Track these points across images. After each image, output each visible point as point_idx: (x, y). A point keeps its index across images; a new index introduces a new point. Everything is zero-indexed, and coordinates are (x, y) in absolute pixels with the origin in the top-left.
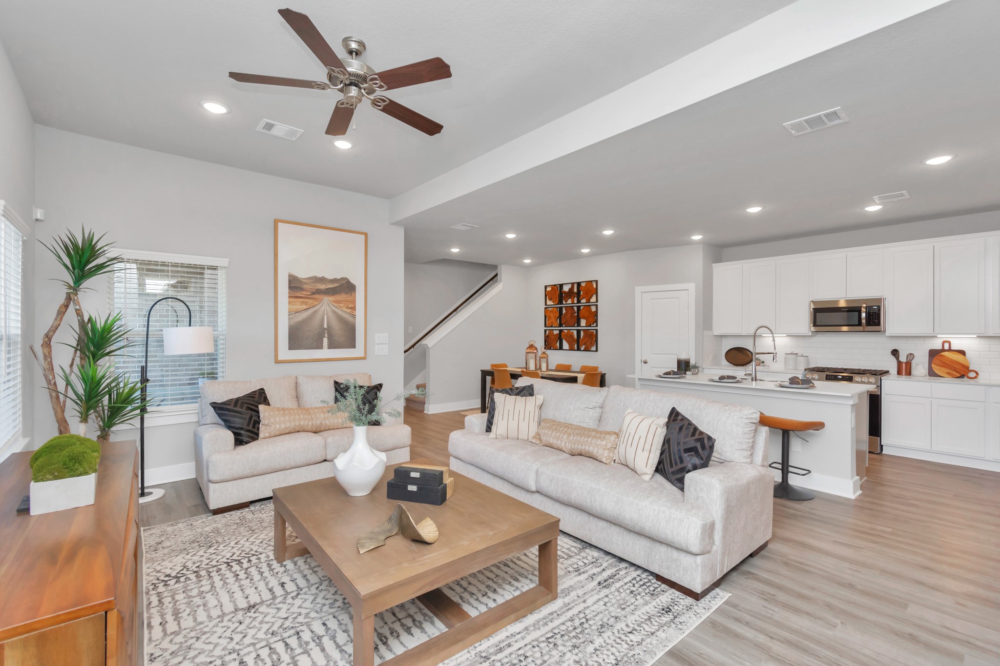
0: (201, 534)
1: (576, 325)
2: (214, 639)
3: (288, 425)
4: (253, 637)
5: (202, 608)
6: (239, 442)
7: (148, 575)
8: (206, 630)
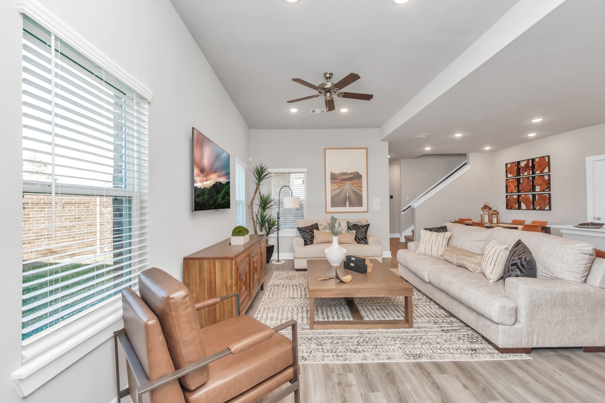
0: (290, 276)
1: (531, 191)
2: (279, 302)
3: (324, 239)
4: (290, 305)
5: (280, 294)
6: (306, 244)
7: (271, 283)
8: (279, 300)
